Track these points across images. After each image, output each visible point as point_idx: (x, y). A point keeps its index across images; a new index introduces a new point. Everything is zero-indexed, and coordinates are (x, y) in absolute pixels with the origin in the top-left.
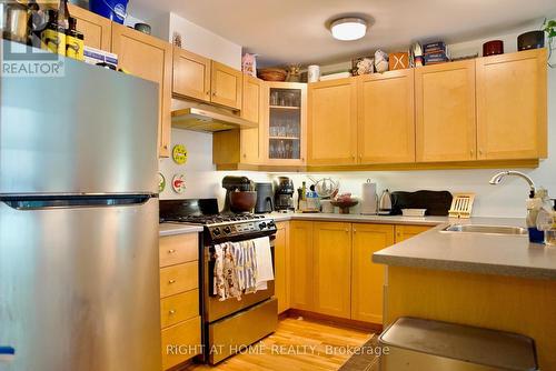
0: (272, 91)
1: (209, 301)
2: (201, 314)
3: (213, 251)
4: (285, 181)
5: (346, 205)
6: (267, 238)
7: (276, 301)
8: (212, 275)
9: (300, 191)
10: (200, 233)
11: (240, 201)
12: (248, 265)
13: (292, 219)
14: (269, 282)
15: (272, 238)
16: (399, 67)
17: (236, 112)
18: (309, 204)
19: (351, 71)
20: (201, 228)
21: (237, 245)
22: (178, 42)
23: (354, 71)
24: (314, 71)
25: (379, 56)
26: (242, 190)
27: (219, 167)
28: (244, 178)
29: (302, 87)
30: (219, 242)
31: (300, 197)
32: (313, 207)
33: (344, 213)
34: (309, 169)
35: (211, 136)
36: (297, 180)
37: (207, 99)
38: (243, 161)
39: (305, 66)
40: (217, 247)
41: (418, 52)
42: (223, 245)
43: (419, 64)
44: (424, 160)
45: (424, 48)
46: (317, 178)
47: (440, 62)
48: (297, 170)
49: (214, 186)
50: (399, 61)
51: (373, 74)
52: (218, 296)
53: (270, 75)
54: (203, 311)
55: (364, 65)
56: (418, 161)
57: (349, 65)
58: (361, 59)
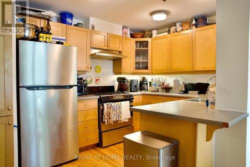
0: (137, 42)
1: (102, 124)
2: (99, 128)
3: (103, 105)
4: (144, 79)
5: (168, 89)
6: (129, 102)
7: (133, 126)
8: (103, 114)
9: (150, 83)
10: (98, 99)
11: (122, 87)
12: (118, 112)
13: (143, 94)
14: (129, 119)
15: (131, 102)
16: (187, 29)
17: (120, 52)
18: (153, 88)
19: (168, 32)
20: (99, 97)
21: (113, 104)
22: (93, 28)
23: (169, 32)
24: (154, 32)
25: (178, 25)
26: (124, 82)
27: (116, 74)
28: (124, 78)
29: (149, 40)
30: (106, 102)
31: (150, 85)
32: (155, 90)
33: (166, 92)
34: (152, 74)
35: (112, 62)
36: (149, 78)
37: (106, 48)
38: (123, 71)
39: (151, 30)
40: (104, 104)
41: (194, 22)
42: (107, 104)
43: (194, 27)
44: (196, 70)
45: (196, 20)
46: (156, 77)
47: (203, 26)
48: (148, 74)
49: (114, 81)
50: (187, 26)
51: (176, 33)
52: (105, 122)
53: (136, 36)
54: (100, 128)
55: (172, 29)
56: (194, 70)
57: (167, 29)
58: (171, 27)
